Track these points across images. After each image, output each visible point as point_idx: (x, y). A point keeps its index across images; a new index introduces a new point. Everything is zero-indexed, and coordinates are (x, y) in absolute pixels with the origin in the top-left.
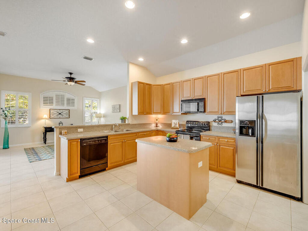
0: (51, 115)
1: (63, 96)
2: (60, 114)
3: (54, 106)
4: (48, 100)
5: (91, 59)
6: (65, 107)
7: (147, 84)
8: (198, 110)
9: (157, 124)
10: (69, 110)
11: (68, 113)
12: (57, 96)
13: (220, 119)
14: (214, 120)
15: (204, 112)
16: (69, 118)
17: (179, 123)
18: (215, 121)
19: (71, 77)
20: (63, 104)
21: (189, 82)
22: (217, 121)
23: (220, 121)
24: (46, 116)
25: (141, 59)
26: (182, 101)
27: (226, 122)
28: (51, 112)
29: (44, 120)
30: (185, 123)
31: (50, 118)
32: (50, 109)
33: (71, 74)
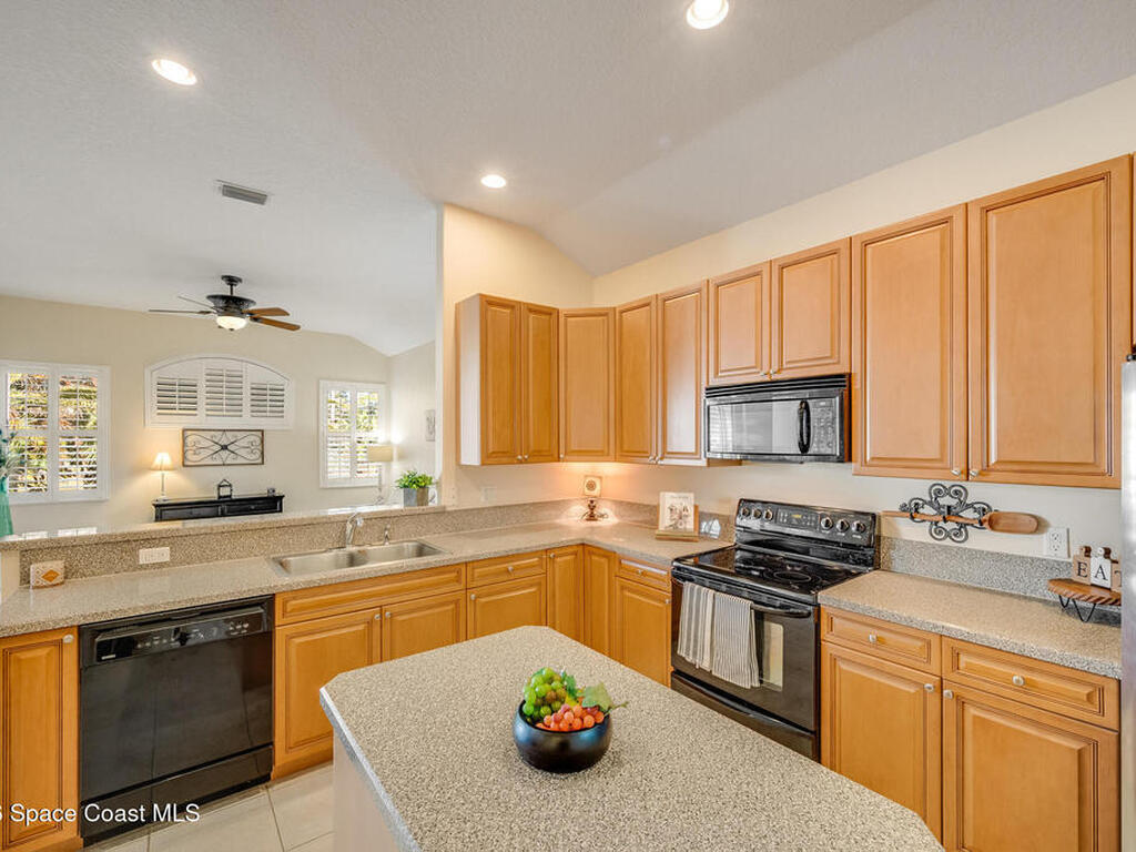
0: (190, 455)
1: (235, 379)
2: (224, 448)
3: (200, 419)
4: (174, 396)
5: (258, 198)
6: (247, 420)
7: (531, 310)
8: (804, 448)
9: (592, 508)
10: (262, 431)
11: (259, 442)
12: (214, 378)
13: (946, 501)
14: (904, 508)
15: (846, 456)
16: (263, 463)
17: (700, 509)
18: (912, 511)
19: (235, 294)
20: (235, 407)
21: (751, 284)
22: (927, 510)
23: (950, 514)
24: (164, 458)
25: (494, 181)
26: (713, 392)
27: (992, 527)
28: (189, 440)
29: (159, 473)
30: (730, 509)
31: (184, 465)
32: (184, 430)
33: (231, 281)
